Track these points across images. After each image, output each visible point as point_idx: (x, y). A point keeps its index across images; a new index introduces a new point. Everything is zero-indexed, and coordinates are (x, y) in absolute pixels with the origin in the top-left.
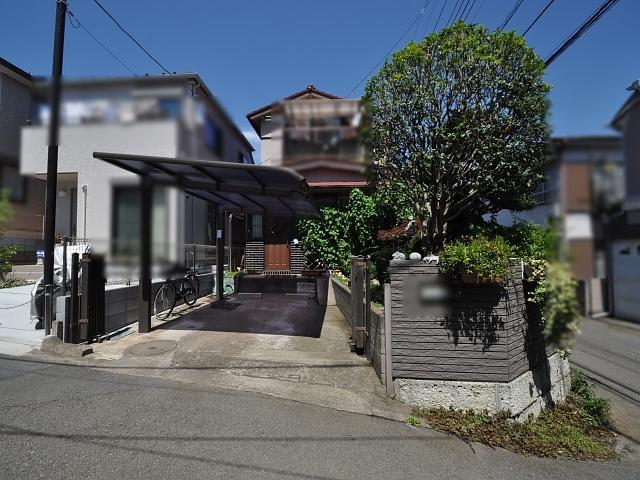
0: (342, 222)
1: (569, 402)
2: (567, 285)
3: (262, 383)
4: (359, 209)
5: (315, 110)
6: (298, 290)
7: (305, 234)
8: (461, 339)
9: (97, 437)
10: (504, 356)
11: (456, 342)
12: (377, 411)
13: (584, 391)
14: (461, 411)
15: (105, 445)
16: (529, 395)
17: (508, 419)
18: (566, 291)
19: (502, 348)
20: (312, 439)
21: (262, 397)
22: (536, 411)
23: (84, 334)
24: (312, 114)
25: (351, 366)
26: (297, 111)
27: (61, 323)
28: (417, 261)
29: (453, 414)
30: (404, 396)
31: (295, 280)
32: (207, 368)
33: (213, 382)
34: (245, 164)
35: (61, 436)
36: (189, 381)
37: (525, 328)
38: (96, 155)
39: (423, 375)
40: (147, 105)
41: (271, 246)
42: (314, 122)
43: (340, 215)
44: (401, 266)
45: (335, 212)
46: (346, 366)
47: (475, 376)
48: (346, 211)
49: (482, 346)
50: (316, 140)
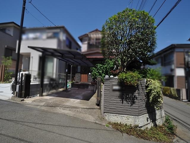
0: (103, 68)
1: (163, 125)
2: (158, 87)
3: (67, 112)
4: (108, 65)
5: (97, 36)
6: (89, 88)
7: (92, 71)
8: (124, 102)
9: (15, 121)
10: (137, 108)
11: (122, 103)
12: (97, 122)
13: (169, 122)
14: (123, 124)
15: (16, 123)
16: (146, 121)
17: (138, 128)
18: (157, 89)
19: (137, 105)
20: (74, 127)
21: (65, 115)
22: (149, 126)
23: (23, 96)
24: (97, 37)
25: (94, 109)
26: (92, 36)
27: (17, 92)
28: (112, 78)
29: (120, 125)
30: (107, 118)
31: (89, 85)
32: (53, 107)
33: (53, 110)
34: (78, 51)
35: (6, 120)
36: (46, 109)
37: (146, 100)
38: (28, 47)
39: (112, 112)
40: (50, 34)
41: (83, 75)
42: (97, 39)
43: (103, 66)
44: (107, 79)
45: (101, 65)
46: (92, 109)
47: (128, 114)
48: (104, 65)
49: (130, 104)
50: (97, 45)
